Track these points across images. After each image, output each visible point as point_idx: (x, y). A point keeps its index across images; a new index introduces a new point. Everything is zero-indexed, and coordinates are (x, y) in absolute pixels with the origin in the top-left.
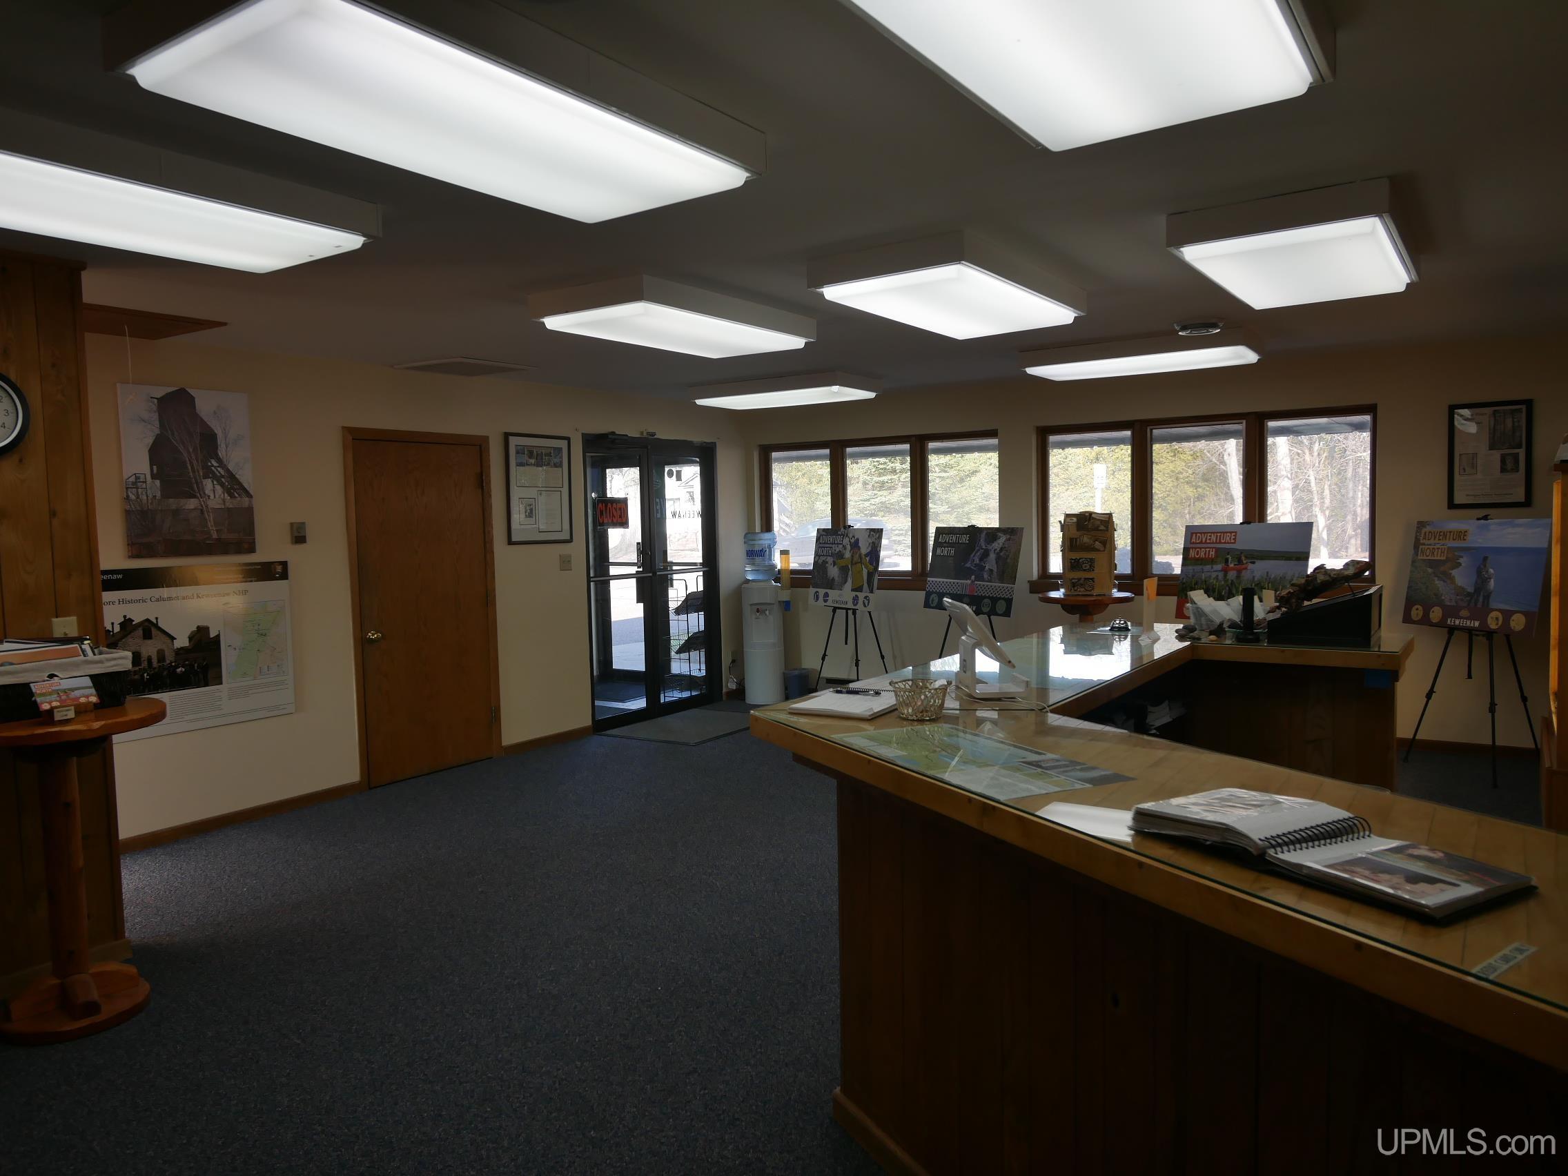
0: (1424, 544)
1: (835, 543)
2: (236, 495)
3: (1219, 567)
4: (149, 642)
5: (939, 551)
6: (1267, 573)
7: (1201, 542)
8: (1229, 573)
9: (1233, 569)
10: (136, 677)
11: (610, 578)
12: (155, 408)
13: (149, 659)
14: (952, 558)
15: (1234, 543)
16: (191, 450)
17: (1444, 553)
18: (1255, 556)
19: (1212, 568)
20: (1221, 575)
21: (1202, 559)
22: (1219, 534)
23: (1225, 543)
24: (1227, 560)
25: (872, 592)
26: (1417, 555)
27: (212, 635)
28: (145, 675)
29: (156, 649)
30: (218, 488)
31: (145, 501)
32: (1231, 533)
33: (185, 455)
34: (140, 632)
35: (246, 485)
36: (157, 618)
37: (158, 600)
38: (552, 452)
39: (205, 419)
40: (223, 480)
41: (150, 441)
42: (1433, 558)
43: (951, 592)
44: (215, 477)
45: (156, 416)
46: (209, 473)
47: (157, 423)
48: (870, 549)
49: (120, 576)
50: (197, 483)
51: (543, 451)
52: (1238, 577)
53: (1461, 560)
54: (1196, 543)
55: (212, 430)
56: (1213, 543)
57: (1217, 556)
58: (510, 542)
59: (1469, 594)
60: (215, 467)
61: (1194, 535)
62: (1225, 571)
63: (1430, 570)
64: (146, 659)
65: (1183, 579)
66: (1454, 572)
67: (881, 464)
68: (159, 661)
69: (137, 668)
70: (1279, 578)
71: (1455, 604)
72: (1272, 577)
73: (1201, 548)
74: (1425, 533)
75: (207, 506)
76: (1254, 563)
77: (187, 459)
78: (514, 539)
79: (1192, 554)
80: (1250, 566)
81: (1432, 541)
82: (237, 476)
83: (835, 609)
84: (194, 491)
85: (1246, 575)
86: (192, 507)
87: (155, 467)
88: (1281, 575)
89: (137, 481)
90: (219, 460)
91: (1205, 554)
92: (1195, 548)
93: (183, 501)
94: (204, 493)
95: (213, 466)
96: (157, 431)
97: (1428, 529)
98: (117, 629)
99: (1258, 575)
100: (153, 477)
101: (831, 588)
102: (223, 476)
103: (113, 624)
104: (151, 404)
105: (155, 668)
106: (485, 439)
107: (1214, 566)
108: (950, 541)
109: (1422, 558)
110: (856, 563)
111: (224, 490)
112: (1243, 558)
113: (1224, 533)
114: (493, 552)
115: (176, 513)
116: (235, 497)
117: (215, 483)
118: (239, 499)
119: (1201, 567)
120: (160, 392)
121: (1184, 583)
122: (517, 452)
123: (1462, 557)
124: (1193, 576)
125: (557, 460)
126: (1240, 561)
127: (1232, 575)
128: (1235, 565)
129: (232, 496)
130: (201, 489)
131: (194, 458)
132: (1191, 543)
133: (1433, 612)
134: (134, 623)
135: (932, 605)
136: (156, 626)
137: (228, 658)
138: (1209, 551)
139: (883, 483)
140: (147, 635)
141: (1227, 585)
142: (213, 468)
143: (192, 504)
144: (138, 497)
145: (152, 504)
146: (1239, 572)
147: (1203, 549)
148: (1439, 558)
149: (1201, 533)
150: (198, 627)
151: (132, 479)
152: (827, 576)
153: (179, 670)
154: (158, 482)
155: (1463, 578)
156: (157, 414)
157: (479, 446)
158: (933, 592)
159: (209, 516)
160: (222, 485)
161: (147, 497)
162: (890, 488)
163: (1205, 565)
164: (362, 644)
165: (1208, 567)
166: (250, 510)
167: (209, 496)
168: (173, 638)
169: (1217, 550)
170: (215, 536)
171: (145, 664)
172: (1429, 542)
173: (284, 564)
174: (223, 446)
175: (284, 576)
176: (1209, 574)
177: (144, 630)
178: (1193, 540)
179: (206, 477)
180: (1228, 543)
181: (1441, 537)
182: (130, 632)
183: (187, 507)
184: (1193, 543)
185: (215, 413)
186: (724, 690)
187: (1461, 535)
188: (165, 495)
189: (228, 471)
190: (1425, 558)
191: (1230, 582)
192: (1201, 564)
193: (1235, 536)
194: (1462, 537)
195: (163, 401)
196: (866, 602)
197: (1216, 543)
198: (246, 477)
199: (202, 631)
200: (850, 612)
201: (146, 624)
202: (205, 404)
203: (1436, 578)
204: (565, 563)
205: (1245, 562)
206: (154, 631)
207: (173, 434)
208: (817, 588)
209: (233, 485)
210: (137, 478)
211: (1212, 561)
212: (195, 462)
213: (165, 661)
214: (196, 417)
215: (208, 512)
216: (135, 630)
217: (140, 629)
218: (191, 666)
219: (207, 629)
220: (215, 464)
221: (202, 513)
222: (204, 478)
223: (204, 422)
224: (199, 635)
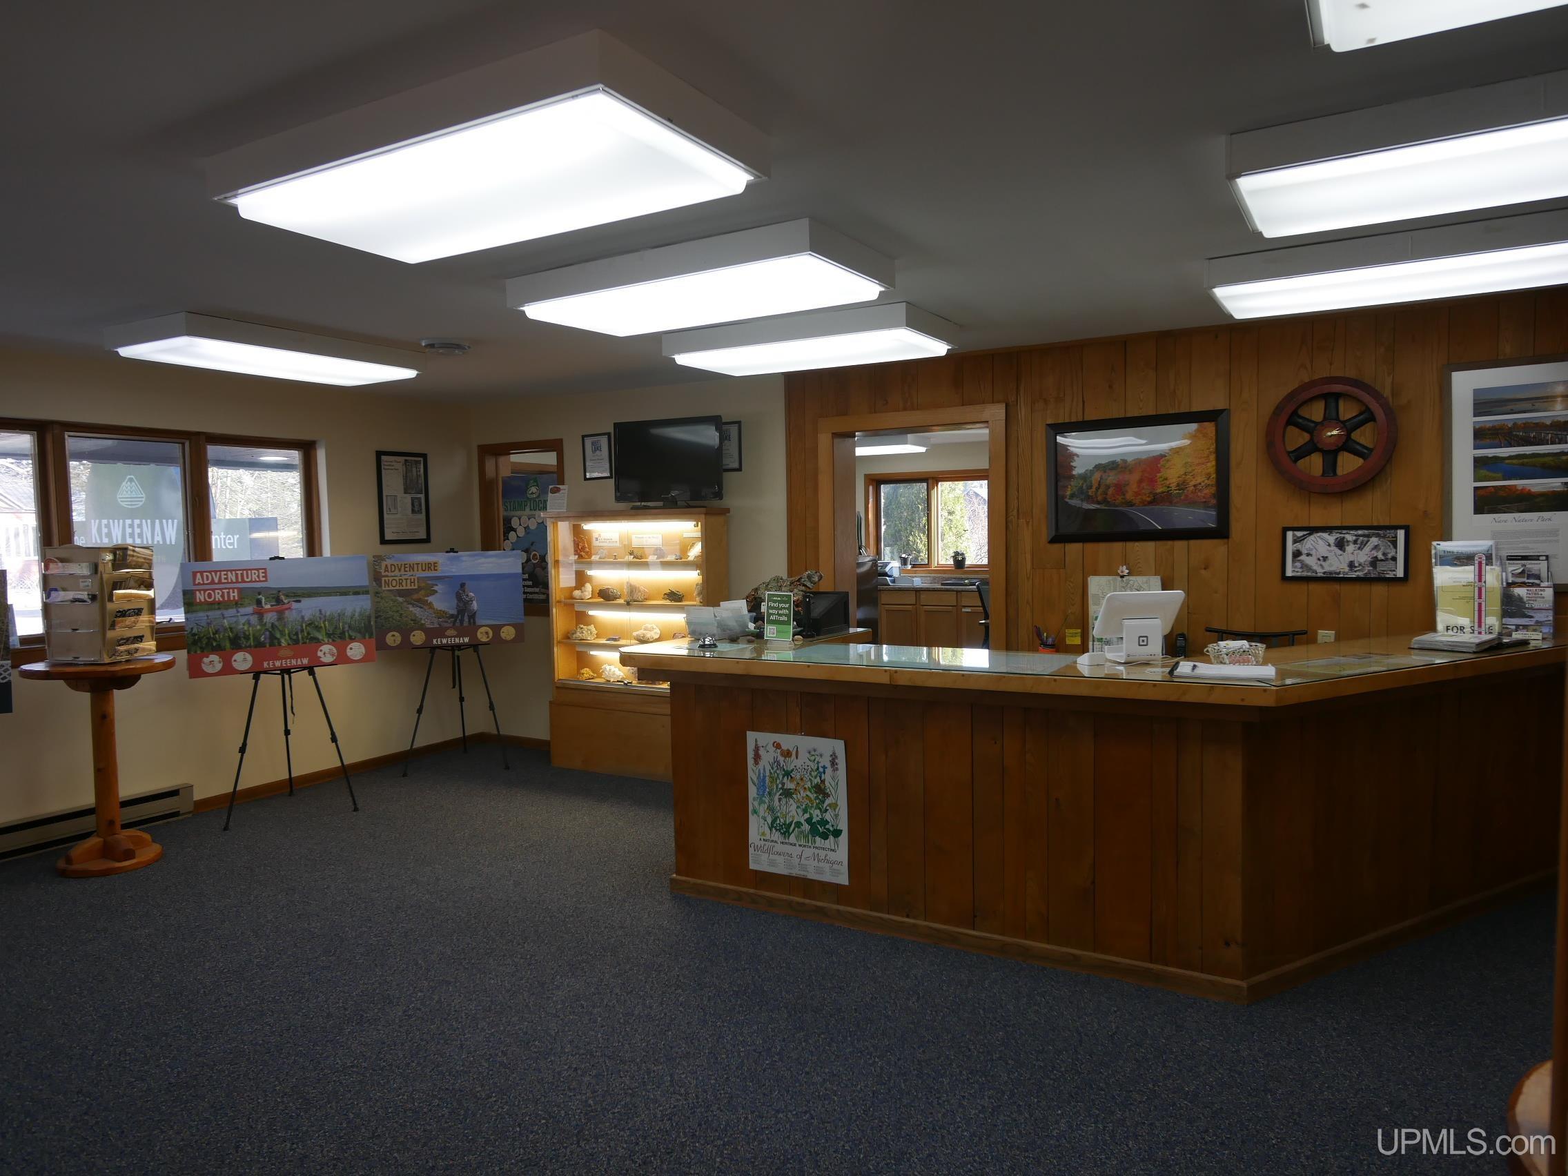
0: (387, 576)
3: (250, 609)
6: (320, 611)
7: (213, 582)
8: (265, 616)
9: (268, 611)
15: (266, 581)
17: (414, 582)
18: (298, 594)
19: (238, 612)
20: (254, 619)
21: (219, 603)
22: (239, 572)
23: (251, 581)
24: (259, 602)
26: (381, 586)
32: (258, 570)
42: (401, 588)
52: (280, 619)
53: (436, 588)
54: (204, 584)
56: (232, 582)
57: (241, 598)
59: (452, 616)
61: (199, 575)
62: (260, 614)
63: (401, 599)
65: (192, 629)
66: (430, 599)
70: (336, 615)
71: (438, 626)
72: (328, 614)
73: (213, 590)
74: (386, 565)
76: (299, 601)
79: (200, 597)
80: (295, 605)
81: (397, 573)
85: (291, 616)
88: (339, 611)
91: (223, 596)
92: (205, 591)
97: (389, 562)
99: (308, 616)
107: (240, 610)
109: (387, 588)
112: (283, 597)
113: (247, 570)
119: (218, 613)
121: (194, 635)
123: (437, 585)
124: (209, 624)
126: (279, 601)
127: (270, 618)
128: (272, 606)
132: (195, 584)
133: (414, 635)
138: (228, 593)
141: (267, 630)
146: (281, 614)
147: (217, 591)
148: (409, 587)
149: (210, 572)
155: (442, 602)
163: (227, 609)
165: (232, 612)
169: (240, 590)
172: (393, 574)
176: (235, 619)
178: (199, 579)
180: (256, 581)
181: (406, 569)
184: (199, 584)
187: (431, 566)
190: (391, 588)
191: (269, 626)
192: (219, 609)
193: (265, 573)
194: (432, 568)
197: (237, 582)
203: (410, 606)
205: (286, 601)
211: (237, 604)
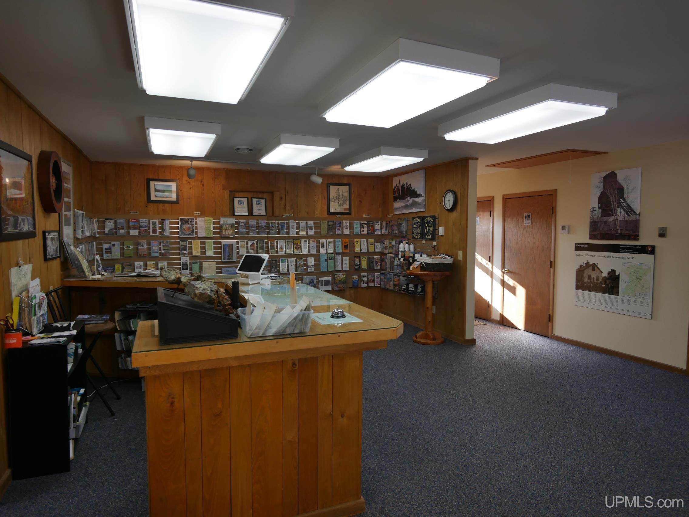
2: (630, 214)
4: (594, 272)
10: (589, 284)
12: (602, 181)
13: (594, 279)
16: (613, 196)
27: (617, 274)
28: (592, 284)
29: (596, 275)
30: (623, 211)
31: (595, 218)
33: (611, 198)
34: (591, 268)
35: (635, 210)
36: (597, 264)
37: (598, 256)
39: (620, 182)
40: (625, 208)
41: (599, 194)
44: (622, 207)
45: (602, 184)
46: (619, 205)
47: (602, 187)
49: (587, 246)
55: (623, 187)
60: (622, 202)
64: (592, 278)
68: (596, 281)
69: (589, 281)
75: (617, 220)
77: (612, 200)
82: (631, 206)
84: (613, 213)
86: (612, 220)
87: (600, 205)
90: (624, 200)
93: (608, 217)
94: (617, 214)
95: (621, 202)
96: (602, 190)
98: (584, 265)
100: (599, 208)
102: (625, 206)
103: (583, 263)
104: (601, 180)
105: (595, 283)
111: (625, 212)
115: (606, 222)
116: (630, 215)
117: (622, 209)
120: (604, 174)
129: (628, 215)
130: (616, 212)
131: (614, 199)
134: (590, 264)
136: (597, 266)
137: (622, 285)
140: (594, 269)
142: (621, 203)
143: (612, 219)
144: (593, 217)
145: (597, 219)
150: (612, 270)
151: (592, 210)
153: (603, 285)
154: (600, 210)
156: (602, 183)
159: (618, 224)
160: (624, 210)
161: (596, 216)
166: (638, 221)
167: (618, 215)
168: (602, 272)
170: (619, 232)
171: (592, 280)
174: (626, 193)
177: (593, 267)
179: (618, 207)
182: (588, 267)
183: (610, 220)
185: (624, 179)
188: (602, 216)
189: (627, 204)
195: (605, 178)
198: (636, 207)
199: (613, 272)
201: (594, 265)
202: (620, 177)
206: (596, 268)
207: (607, 191)
209: (629, 210)
210: (593, 209)
212: (614, 201)
213: (598, 281)
214: (616, 182)
215: (618, 222)
216: (589, 267)
217: (592, 266)
218: (608, 285)
219: (615, 271)
220: (622, 201)
221: (615, 222)
222: (617, 208)
223: (619, 184)
224: (611, 273)
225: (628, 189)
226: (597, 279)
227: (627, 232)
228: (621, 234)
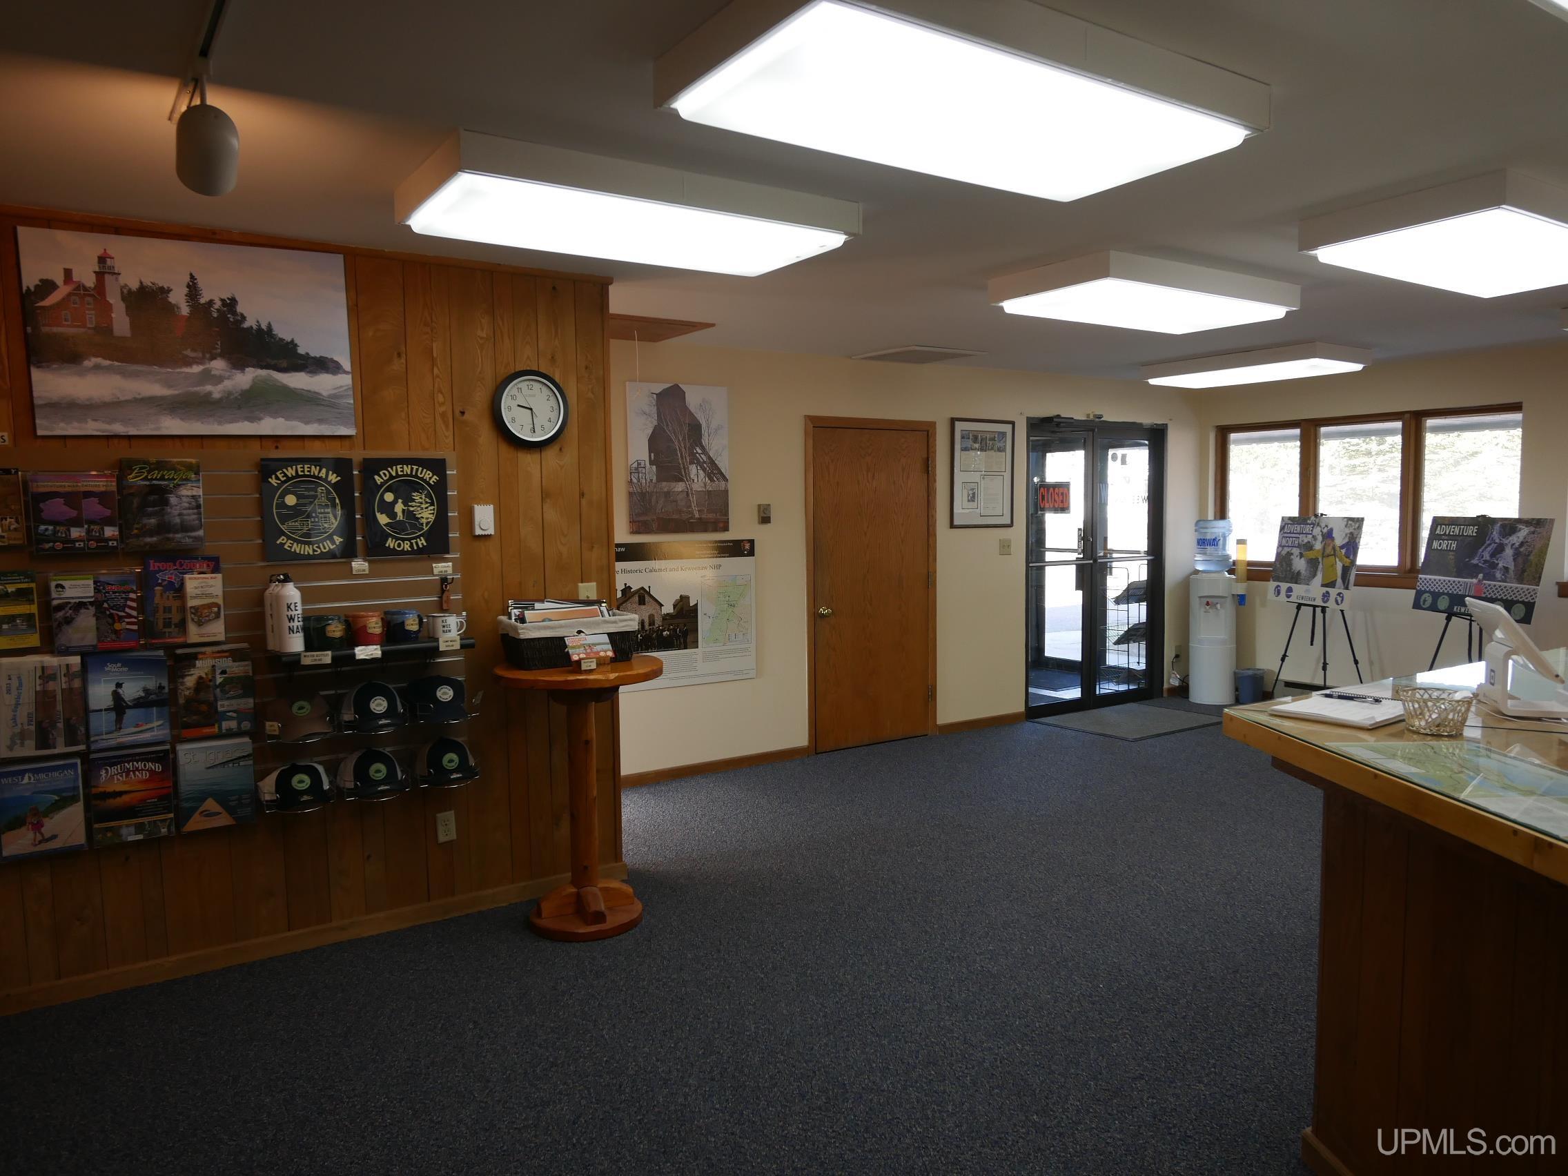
1: (1303, 533)
2: (715, 479)
4: (643, 607)
5: (1435, 544)
11: (1045, 564)
12: (654, 403)
13: (643, 623)
14: (1453, 553)
16: (681, 439)
25: (1347, 588)
27: (692, 603)
28: (639, 636)
29: (647, 614)
30: (701, 472)
31: (644, 484)
33: (676, 443)
34: (636, 598)
35: (723, 471)
36: (649, 587)
37: (651, 571)
38: (996, 436)
39: (693, 410)
40: (705, 465)
41: (650, 431)
43: (1450, 592)
44: (700, 464)
45: (654, 410)
46: (694, 460)
47: (655, 416)
48: (1347, 540)
49: (625, 549)
50: (684, 467)
51: (988, 436)
55: (698, 421)
58: (952, 526)
67: (1353, 445)
68: (650, 625)
69: (642, 630)
75: (691, 489)
77: (677, 447)
78: (956, 523)
82: (716, 462)
83: (1299, 606)
84: (682, 475)
86: (680, 489)
87: (652, 455)
89: (638, 468)
90: (703, 448)
93: (673, 484)
94: (690, 477)
95: (697, 453)
96: (655, 423)
100: (651, 463)
101: (1296, 583)
102: (704, 462)
104: (651, 399)
105: (646, 631)
106: (933, 424)
108: (1451, 533)
110: (1328, 556)
111: (705, 474)
114: (935, 535)
115: (667, 494)
116: (714, 481)
117: (699, 468)
118: (717, 482)
120: (659, 388)
122: (963, 437)
125: (1001, 444)
129: (711, 480)
130: (688, 474)
131: (683, 445)
134: (632, 590)
135: (1424, 606)
136: (649, 593)
137: (704, 625)
139: (1355, 466)
140: (642, 601)
142: (698, 455)
143: (680, 487)
144: (639, 481)
145: (649, 486)
150: (681, 596)
151: (635, 465)
152: (1291, 569)
153: (665, 633)
154: (654, 468)
156: (656, 408)
157: (925, 431)
158: (1425, 592)
159: (693, 497)
160: (704, 470)
161: (646, 480)
162: (1361, 473)
164: (815, 619)
166: (726, 492)
167: (693, 480)
168: (661, 605)
170: (697, 516)
173: (752, 542)
174: (706, 434)
175: (751, 553)
177: (639, 597)
179: (692, 463)
182: (630, 598)
183: (676, 490)
185: (701, 405)
186: (1166, 686)
188: (659, 480)
189: (709, 458)
195: (661, 397)
196: (1339, 599)
198: (723, 464)
199: (684, 599)
200: (1318, 610)
201: (642, 591)
202: (693, 398)
204: (1005, 548)
206: (647, 598)
207: (667, 425)
208: (1279, 581)
209: (714, 471)
210: (639, 464)
212: (683, 450)
213: (654, 625)
214: (685, 409)
215: (692, 494)
216: (633, 596)
217: (637, 595)
218: (675, 630)
219: (688, 598)
220: (700, 451)
221: (688, 495)
222: (690, 464)
223: (691, 414)
224: (681, 603)
225: (708, 427)
226: (652, 623)
227: (711, 516)
228: (700, 519)
